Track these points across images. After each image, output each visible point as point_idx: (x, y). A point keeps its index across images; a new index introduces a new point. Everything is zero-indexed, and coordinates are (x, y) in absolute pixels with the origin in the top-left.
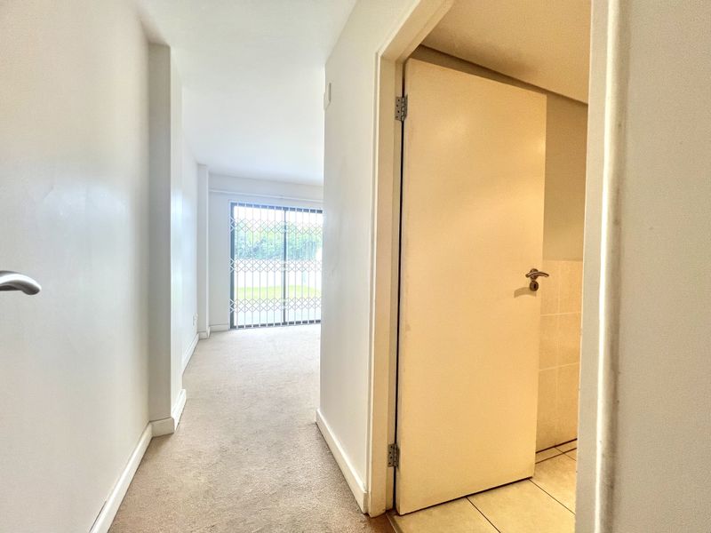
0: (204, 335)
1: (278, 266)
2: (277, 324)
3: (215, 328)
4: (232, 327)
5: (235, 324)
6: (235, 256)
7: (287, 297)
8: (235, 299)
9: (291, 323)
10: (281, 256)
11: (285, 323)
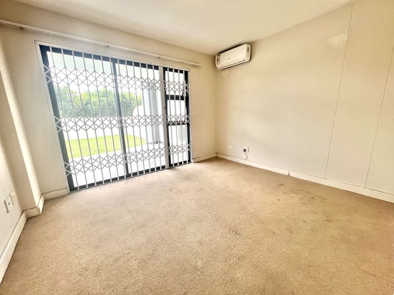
0: (34, 212)
1: (114, 122)
2: (122, 178)
3: (50, 195)
4: (73, 189)
5: (75, 186)
6: (61, 113)
7: (127, 151)
8: (70, 160)
9: (135, 174)
10: (117, 113)
11: (128, 176)
